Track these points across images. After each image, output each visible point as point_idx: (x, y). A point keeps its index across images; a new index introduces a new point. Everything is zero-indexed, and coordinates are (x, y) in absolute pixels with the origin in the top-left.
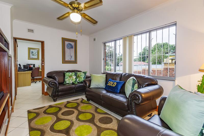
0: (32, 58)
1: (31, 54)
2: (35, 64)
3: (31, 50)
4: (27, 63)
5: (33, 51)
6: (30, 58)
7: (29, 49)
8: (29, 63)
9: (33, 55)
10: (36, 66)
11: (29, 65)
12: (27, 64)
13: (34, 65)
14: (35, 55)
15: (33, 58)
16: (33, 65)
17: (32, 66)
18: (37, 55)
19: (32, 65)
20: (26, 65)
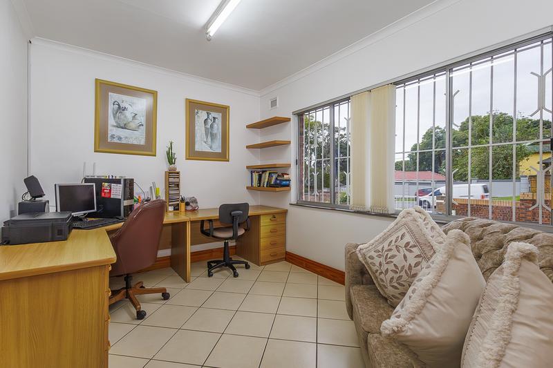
0: (116, 140)
1: (111, 121)
2: (132, 181)
3: (113, 97)
4: (90, 173)
5: (125, 100)
6: (103, 143)
7: (104, 88)
8: (101, 173)
9: (124, 127)
10: (141, 191)
11: (99, 182)
12: (87, 180)
13: (129, 184)
14: (133, 125)
15: (124, 141)
16: (121, 186)
17: (117, 192)
18: (143, 129)
19: (118, 181)
20: (79, 181)
